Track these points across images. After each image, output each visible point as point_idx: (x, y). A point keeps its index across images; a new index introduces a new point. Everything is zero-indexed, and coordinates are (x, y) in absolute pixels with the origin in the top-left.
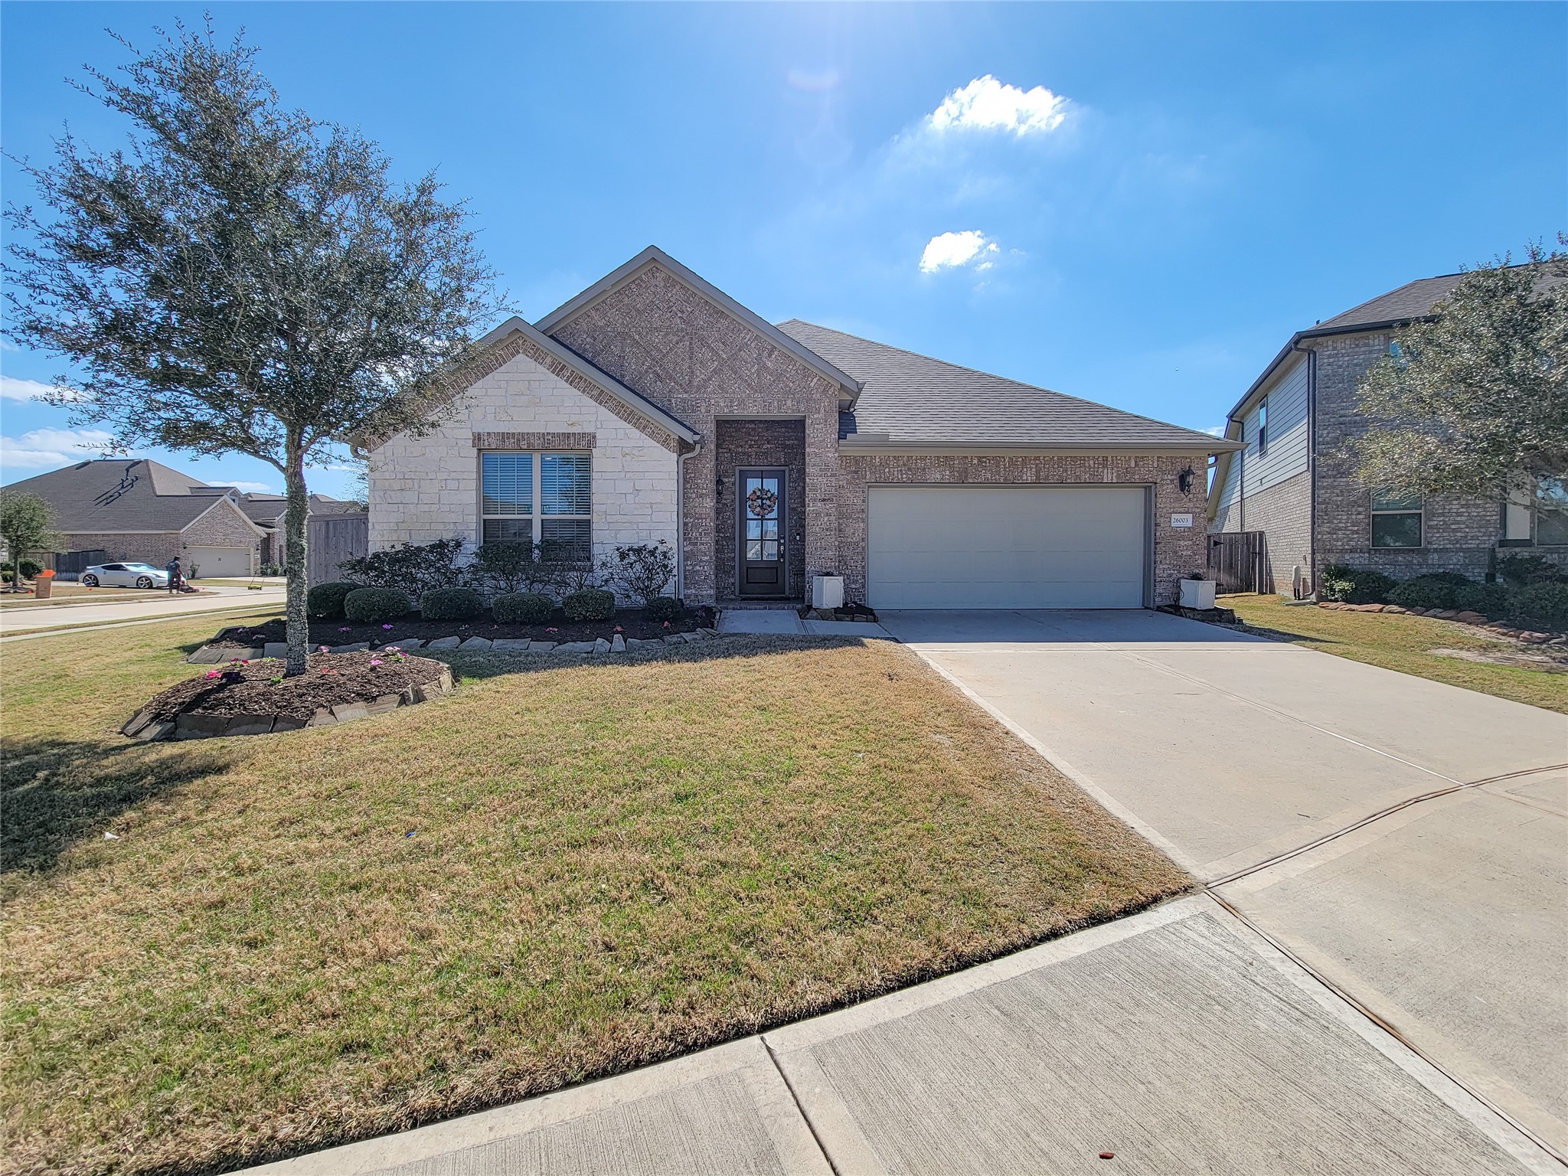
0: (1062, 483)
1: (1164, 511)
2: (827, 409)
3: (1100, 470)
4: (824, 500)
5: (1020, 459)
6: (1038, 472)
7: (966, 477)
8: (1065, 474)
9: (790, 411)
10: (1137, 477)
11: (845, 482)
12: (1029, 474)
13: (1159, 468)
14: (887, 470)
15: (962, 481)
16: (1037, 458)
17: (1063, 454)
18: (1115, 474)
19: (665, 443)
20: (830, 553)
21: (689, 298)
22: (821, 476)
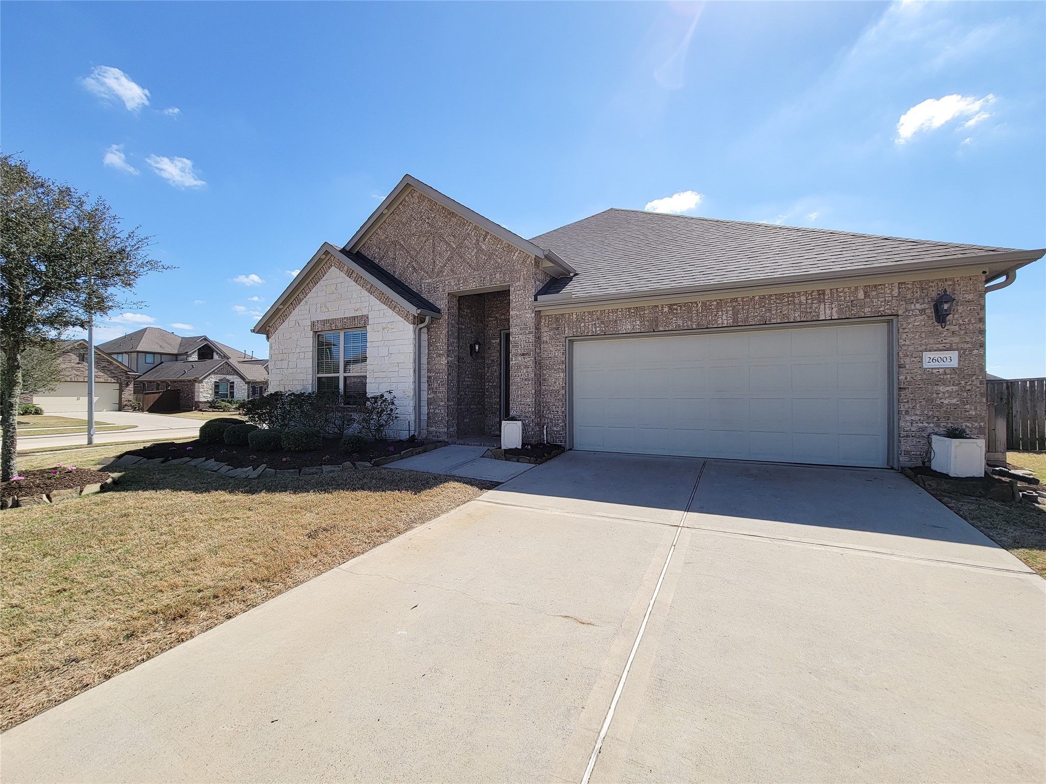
0: (765, 324)
1: (911, 348)
2: (526, 277)
3: (815, 305)
4: (523, 355)
5: (715, 303)
6: (735, 314)
7: (657, 325)
8: (768, 314)
9: (498, 283)
10: (867, 310)
11: (548, 337)
12: (724, 317)
13: (901, 297)
14: (583, 325)
15: (652, 330)
16: (733, 300)
17: (766, 292)
18: (835, 310)
19: (406, 318)
20: (528, 400)
21: (432, 207)
22: (521, 334)
